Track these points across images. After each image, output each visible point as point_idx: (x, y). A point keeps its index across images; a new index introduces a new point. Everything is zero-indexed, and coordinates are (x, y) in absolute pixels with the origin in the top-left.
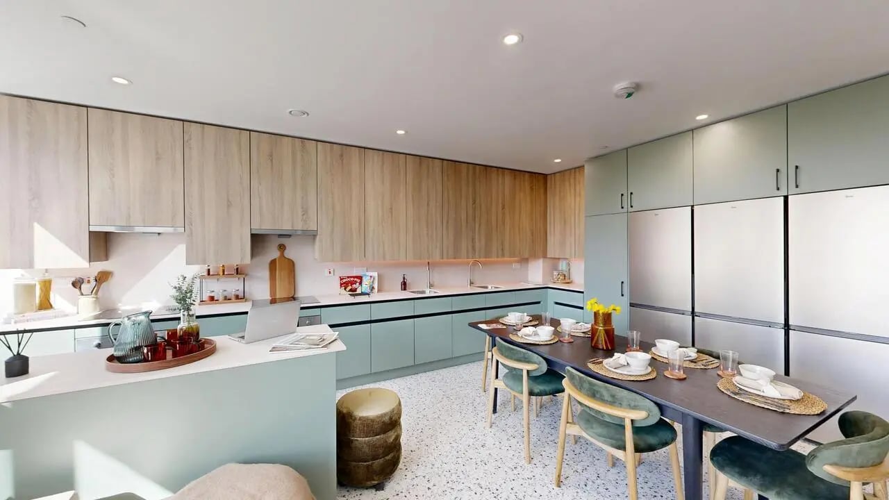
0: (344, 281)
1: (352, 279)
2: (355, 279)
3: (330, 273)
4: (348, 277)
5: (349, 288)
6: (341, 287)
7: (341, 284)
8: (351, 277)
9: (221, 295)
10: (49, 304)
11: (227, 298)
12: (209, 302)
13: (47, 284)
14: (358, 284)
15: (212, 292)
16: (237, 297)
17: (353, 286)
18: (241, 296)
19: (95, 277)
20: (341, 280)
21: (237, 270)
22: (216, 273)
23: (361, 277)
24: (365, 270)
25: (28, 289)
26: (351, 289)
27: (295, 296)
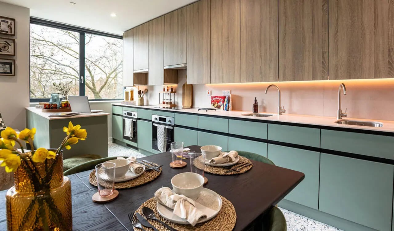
0: (214, 99)
1: (218, 98)
2: (220, 99)
3: (209, 93)
4: (216, 97)
5: (216, 105)
6: (212, 103)
7: (212, 102)
8: (218, 97)
9: (166, 101)
10: (132, 99)
11: (167, 103)
12: (163, 104)
13: (132, 92)
14: (221, 102)
15: (164, 99)
16: (171, 103)
17: (218, 103)
18: (173, 103)
19: (143, 91)
20: (212, 98)
21: (172, 89)
22: (166, 90)
23: (224, 98)
24: (229, 93)
25: (127, 93)
26: (217, 106)
27: (193, 107)
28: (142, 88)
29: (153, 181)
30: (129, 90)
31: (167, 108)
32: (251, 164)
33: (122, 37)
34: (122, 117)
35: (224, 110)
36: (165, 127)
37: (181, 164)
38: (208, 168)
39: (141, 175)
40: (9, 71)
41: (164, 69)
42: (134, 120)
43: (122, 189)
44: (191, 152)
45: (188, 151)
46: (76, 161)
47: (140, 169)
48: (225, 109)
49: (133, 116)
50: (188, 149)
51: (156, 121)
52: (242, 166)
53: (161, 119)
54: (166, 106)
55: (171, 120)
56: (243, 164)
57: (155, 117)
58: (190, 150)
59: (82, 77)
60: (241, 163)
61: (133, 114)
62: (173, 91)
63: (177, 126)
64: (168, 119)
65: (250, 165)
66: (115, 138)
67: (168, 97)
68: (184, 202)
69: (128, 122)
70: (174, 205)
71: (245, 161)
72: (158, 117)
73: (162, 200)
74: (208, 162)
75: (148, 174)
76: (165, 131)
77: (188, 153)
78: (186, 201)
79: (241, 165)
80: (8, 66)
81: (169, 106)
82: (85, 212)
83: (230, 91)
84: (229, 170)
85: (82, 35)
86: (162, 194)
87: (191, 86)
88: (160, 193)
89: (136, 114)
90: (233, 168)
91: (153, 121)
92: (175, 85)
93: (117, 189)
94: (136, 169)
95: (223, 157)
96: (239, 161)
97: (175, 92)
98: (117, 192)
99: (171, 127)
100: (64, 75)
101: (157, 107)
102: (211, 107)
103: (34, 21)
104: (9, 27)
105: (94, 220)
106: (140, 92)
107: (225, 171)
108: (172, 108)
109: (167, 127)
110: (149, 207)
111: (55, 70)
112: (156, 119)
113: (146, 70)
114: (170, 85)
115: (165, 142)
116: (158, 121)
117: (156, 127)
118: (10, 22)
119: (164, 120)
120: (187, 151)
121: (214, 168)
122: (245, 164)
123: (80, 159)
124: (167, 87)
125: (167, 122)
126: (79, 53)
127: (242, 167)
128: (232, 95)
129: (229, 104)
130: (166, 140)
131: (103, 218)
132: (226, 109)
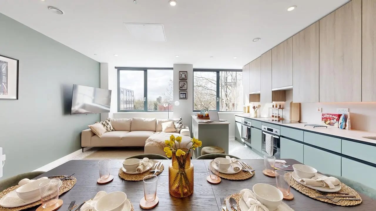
0: (325, 116)
1: (331, 116)
2: (334, 116)
3: (319, 110)
4: (328, 114)
5: (328, 122)
6: (322, 120)
7: (323, 118)
8: (330, 114)
9: (275, 115)
10: (249, 112)
11: (276, 117)
12: (272, 117)
13: (249, 107)
14: (335, 120)
15: (273, 114)
16: (279, 117)
17: (331, 121)
18: (281, 117)
19: (257, 106)
20: (323, 115)
21: (280, 106)
22: (275, 107)
23: (339, 116)
24: (348, 110)
25: (245, 108)
26: (330, 123)
27: (301, 121)
28: (256, 104)
29: (245, 180)
30: (246, 105)
31: (276, 121)
32: (360, 200)
33: (242, 70)
34: (241, 124)
35: (338, 127)
36: (272, 136)
37: (272, 174)
38: (298, 186)
39: (238, 173)
40: (185, 97)
41: (272, 91)
42: (249, 127)
43: (224, 179)
44: (286, 165)
45: (284, 163)
46: (210, 149)
47: (238, 168)
48: (340, 126)
49: (248, 124)
50: (284, 161)
51: (265, 130)
52: (344, 197)
53: (268, 129)
54: (274, 119)
55: (277, 131)
56: (346, 196)
57: (264, 127)
58: (286, 163)
59: (218, 98)
60: (343, 194)
61: (248, 123)
62: (281, 107)
63: (283, 137)
64: (274, 130)
65: (357, 200)
66: (237, 137)
67: (277, 112)
68: (258, 208)
69: (245, 128)
70: (251, 206)
71: (350, 193)
72: (266, 127)
73: (244, 198)
74: (299, 180)
75: (244, 174)
76: (272, 139)
77: (282, 165)
78: (260, 208)
79: (342, 195)
80: (185, 95)
81: (277, 119)
82: (201, 185)
83: (348, 109)
84: (322, 196)
85: (218, 73)
86: (245, 193)
87: (299, 104)
88: (244, 192)
89: (250, 123)
90: (329, 195)
91: (262, 130)
92: (282, 103)
93: (221, 178)
94: (235, 168)
95: (316, 180)
96: (341, 190)
97: (283, 108)
98: (220, 180)
99: (277, 137)
100: (211, 96)
101: (267, 120)
102: (322, 123)
103: (195, 70)
104: (185, 76)
105: (204, 193)
106: (254, 108)
107: (317, 195)
108: (280, 121)
109: (274, 136)
110: (235, 199)
111: (206, 93)
112: (265, 129)
113: (258, 92)
114: (279, 103)
115: (271, 147)
116: (266, 130)
117: (265, 135)
118: (185, 73)
119: (272, 130)
120: (282, 163)
121: (304, 188)
122: (348, 197)
123: (212, 148)
124: (275, 104)
125: (274, 132)
126: (216, 84)
127: (342, 199)
128: (350, 113)
129: (346, 122)
130: (273, 146)
131: (208, 193)
132: (341, 128)
